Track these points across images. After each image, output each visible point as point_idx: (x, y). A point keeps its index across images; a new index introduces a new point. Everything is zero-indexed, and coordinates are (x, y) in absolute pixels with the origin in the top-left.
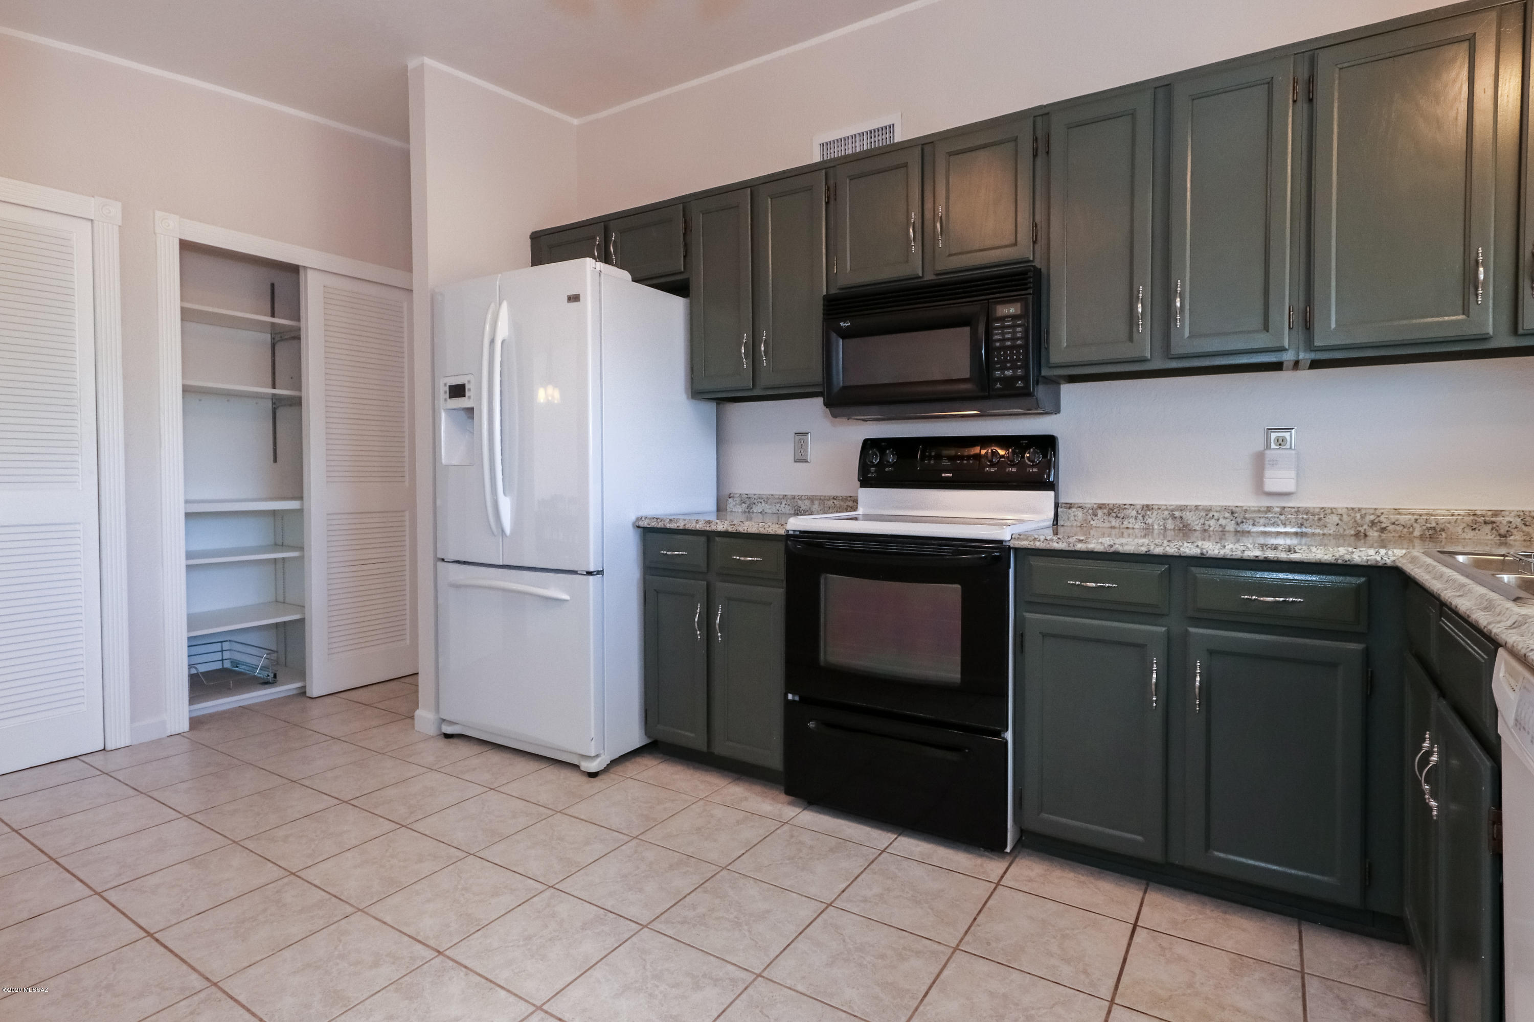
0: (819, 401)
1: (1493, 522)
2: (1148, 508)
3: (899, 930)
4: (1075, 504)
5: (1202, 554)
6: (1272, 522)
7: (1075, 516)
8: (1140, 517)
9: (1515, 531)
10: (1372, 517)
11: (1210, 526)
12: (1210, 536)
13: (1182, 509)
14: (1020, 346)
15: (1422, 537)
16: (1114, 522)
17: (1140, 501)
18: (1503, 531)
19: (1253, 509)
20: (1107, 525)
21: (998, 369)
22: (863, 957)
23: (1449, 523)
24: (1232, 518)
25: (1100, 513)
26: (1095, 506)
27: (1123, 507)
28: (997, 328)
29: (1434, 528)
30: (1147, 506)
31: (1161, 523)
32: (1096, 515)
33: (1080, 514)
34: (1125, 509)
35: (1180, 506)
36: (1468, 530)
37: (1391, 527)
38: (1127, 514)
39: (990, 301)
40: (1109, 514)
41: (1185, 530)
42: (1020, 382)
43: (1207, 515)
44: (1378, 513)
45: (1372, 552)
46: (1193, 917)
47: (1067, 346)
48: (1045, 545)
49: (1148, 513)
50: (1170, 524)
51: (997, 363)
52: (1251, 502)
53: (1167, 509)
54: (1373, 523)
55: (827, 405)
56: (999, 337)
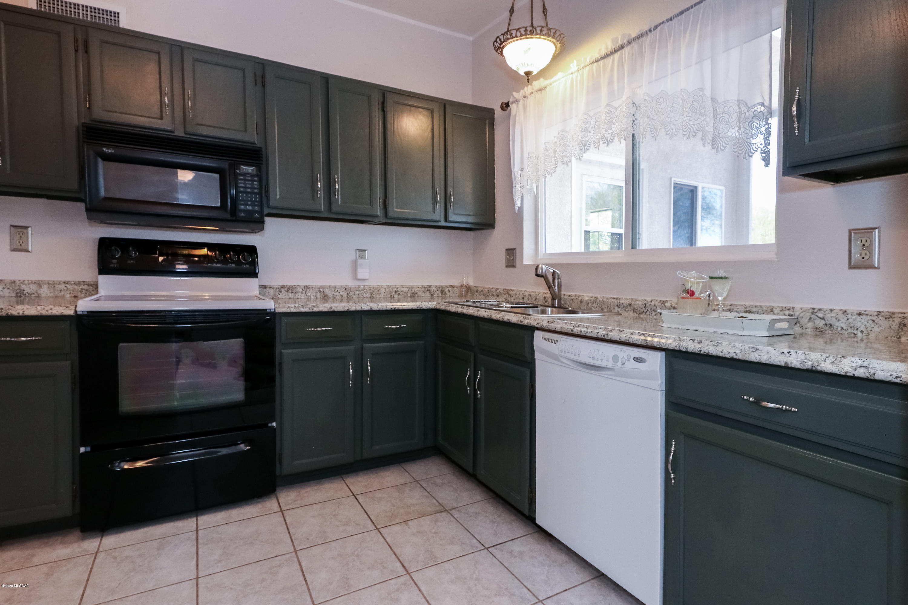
0: (82, 205)
1: (430, 290)
2: (307, 287)
3: (257, 563)
4: (268, 286)
5: (371, 309)
6: (361, 293)
7: (269, 293)
8: (304, 292)
9: (435, 293)
10: (395, 289)
11: (336, 296)
12: (336, 301)
13: (323, 287)
14: (256, 194)
15: (410, 297)
16: (291, 295)
17: (303, 283)
18: (432, 293)
19: (353, 287)
20: (287, 297)
21: (243, 205)
22: (253, 588)
23: (418, 291)
24: (345, 291)
25: (283, 290)
26: (279, 287)
27: (294, 287)
28: (241, 179)
29: (414, 293)
30: (306, 286)
31: (315, 295)
32: (281, 292)
33: (271, 291)
34: (295, 288)
35: (322, 286)
36: (423, 293)
37: (401, 293)
38: (297, 290)
39: (235, 162)
40: (288, 291)
41: (325, 298)
42: (257, 214)
43: (335, 290)
44: (397, 287)
45: (427, 303)
46: (369, 481)
47: (279, 197)
48: (296, 310)
49: (308, 290)
50: (319, 295)
51: (241, 200)
52: (351, 283)
53: (316, 288)
54: (396, 292)
55: (88, 210)
56: (242, 185)
